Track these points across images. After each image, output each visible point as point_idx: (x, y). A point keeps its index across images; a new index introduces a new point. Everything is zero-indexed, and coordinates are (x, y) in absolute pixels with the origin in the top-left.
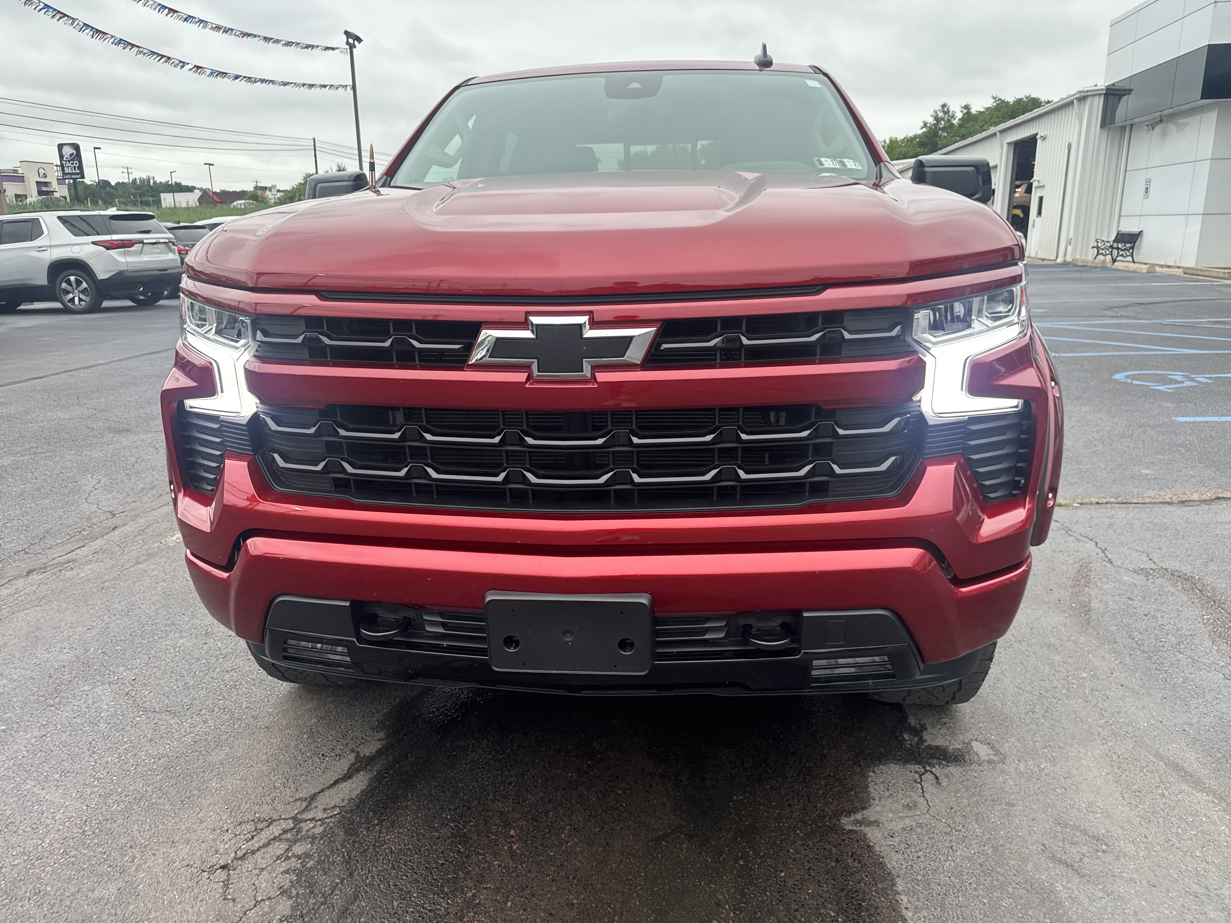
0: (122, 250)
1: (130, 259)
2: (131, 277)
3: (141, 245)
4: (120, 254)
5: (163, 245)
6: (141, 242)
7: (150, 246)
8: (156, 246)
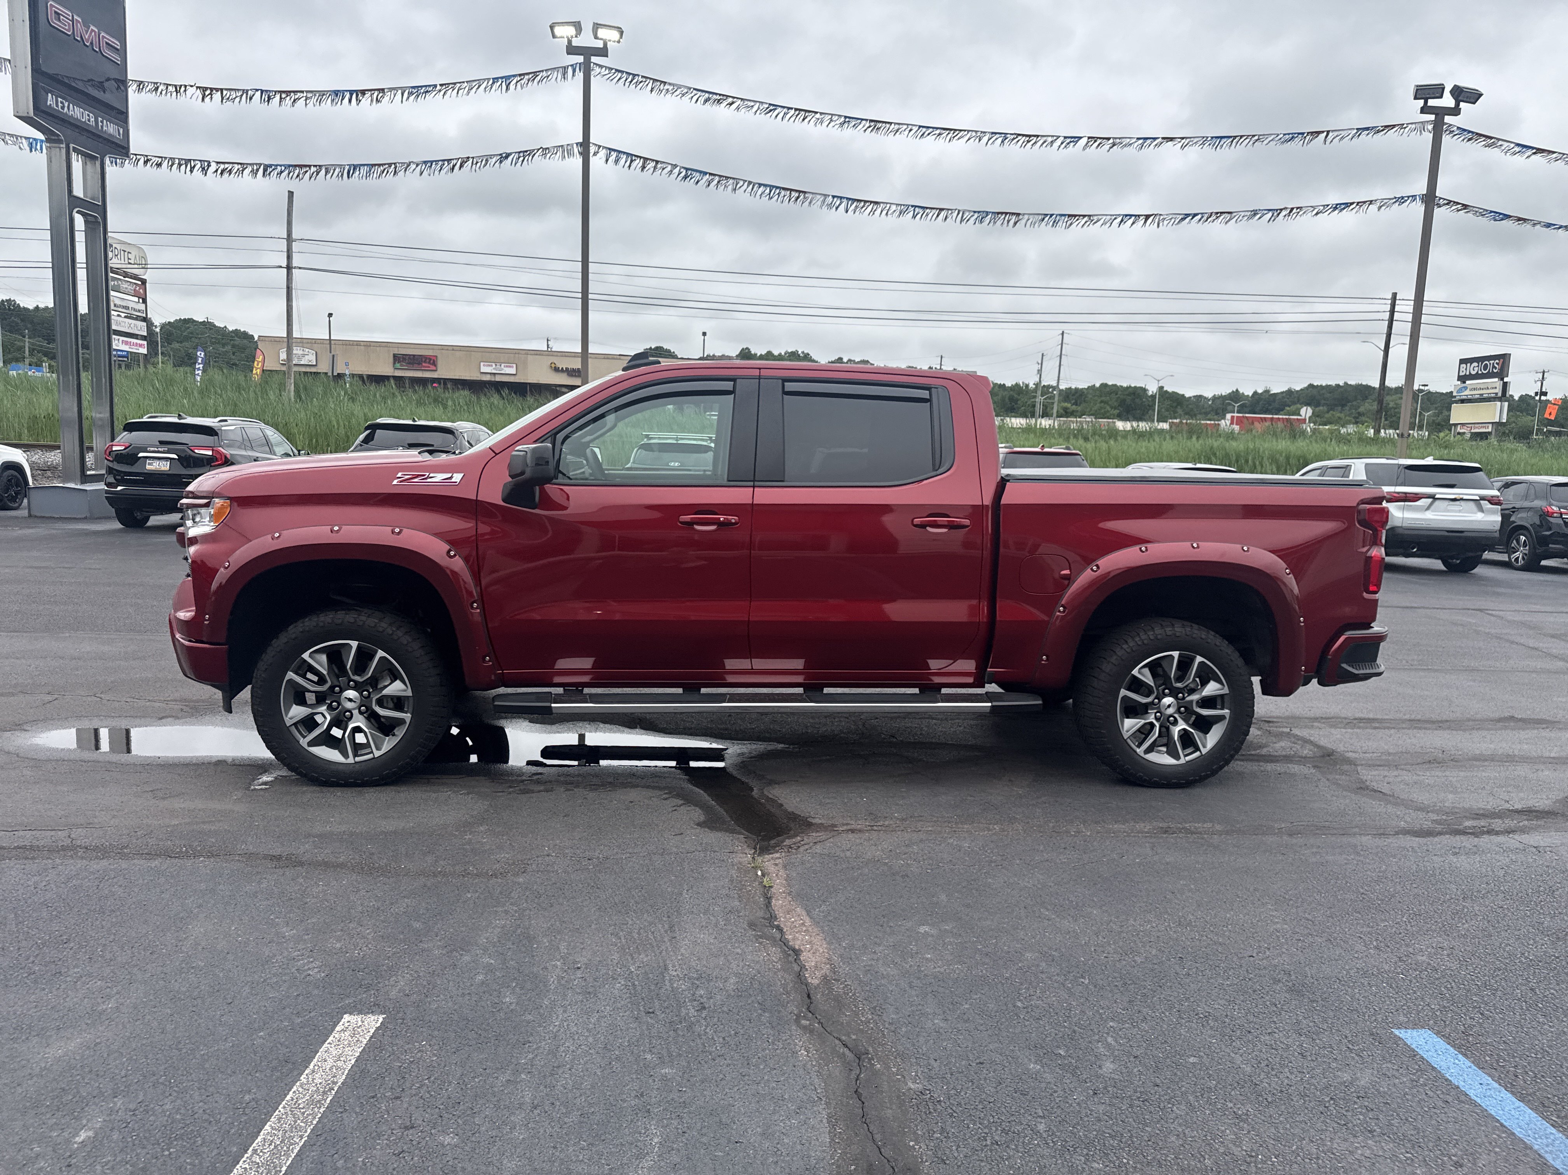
0: (1402, 503)
1: (1409, 515)
2: (1402, 535)
3: (1430, 500)
4: (1399, 508)
5: (1472, 503)
6: (1432, 497)
7: (1446, 503)
8: (1458, 503)
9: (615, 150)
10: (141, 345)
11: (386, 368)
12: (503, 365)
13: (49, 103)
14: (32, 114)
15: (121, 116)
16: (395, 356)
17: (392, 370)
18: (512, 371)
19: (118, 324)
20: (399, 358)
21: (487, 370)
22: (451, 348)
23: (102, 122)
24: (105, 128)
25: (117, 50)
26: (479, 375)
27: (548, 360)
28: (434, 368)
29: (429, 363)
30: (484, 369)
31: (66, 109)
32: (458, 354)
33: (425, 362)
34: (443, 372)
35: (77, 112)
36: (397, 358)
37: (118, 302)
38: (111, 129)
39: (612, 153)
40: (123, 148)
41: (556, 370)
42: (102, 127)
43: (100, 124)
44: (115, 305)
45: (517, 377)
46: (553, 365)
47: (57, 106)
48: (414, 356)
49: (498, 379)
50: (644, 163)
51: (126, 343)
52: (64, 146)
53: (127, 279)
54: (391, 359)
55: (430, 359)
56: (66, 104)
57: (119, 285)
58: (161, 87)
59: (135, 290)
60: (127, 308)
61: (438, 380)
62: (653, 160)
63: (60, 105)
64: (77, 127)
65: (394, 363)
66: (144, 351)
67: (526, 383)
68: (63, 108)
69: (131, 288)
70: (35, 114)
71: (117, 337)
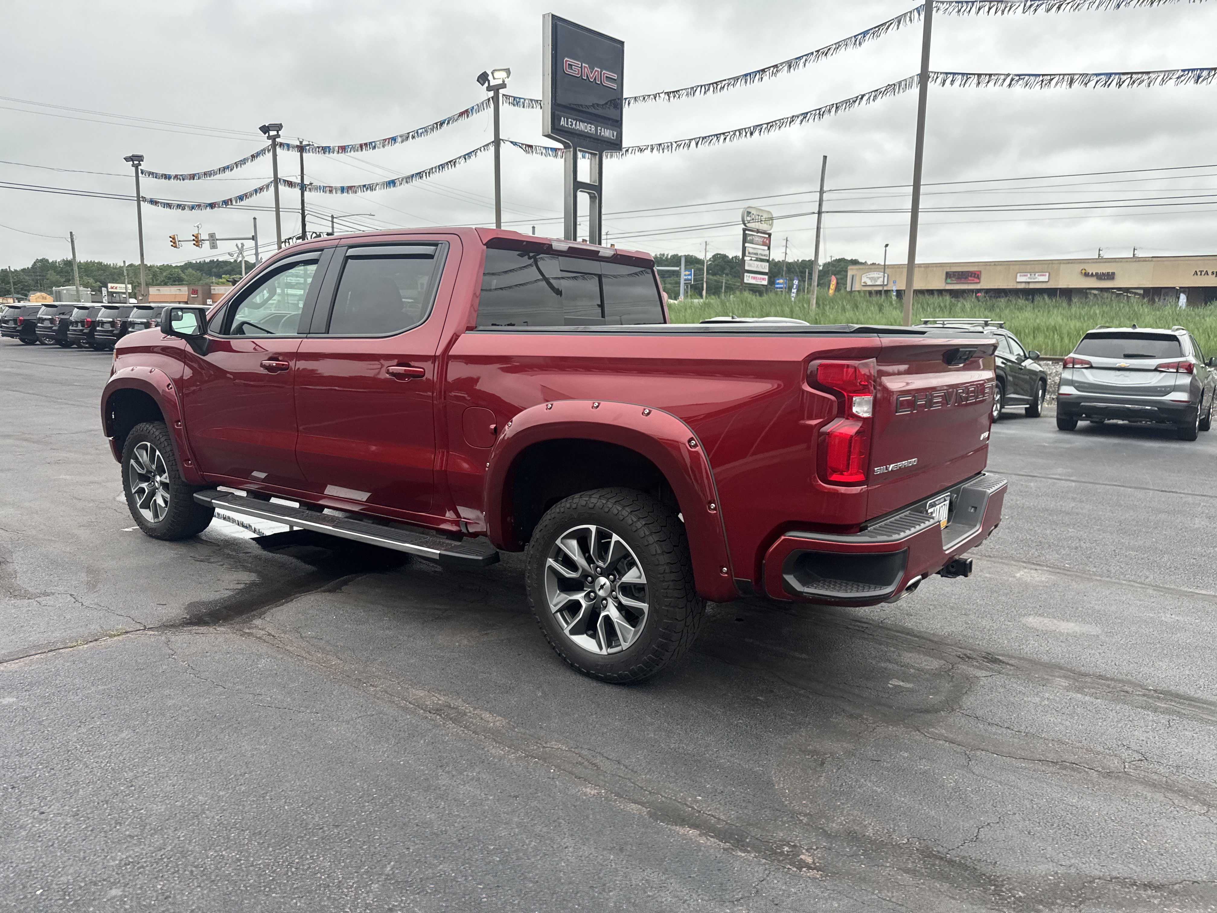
9: (950, 73)
10: (763, 279)
11: (938, 283)
12: (1037, 275)
13: (562, 123)
14: (550, 132)
15: (617, 124)
16: (947, 273)
17: (944, 284)
18: (1045, 279)
19: (750, 265)
20: (950, 275)
21: (1022, 280)
22: (993, 264)
23: (601, 130)
24: (602, 134)
25: (615, 80)
26: (1015, 284)
27: (1079, 267)
28: (978, 281)
29: (974, 277)
30: (1019, 279)
31: (574, 125)
32: (999, 268)
33: (971, 276)
34: (985, 284)
35: (582, 127)
36: (948, 275)
37: (751, 251)
38: (607, 133)
39: (949, 75)
40: (617, 145)
41: (1086, 275)
42: (600, 133)
43: (599, 131)
44: (749, 253)
45: (1048, 284)
46: (1083, 271)
47: (567, 124)
48: (962, 272)
49: (1032, 286)
50: (978, 79)
51: (754, 278)
52: (572, 149)
53: (759, 234)
54: (944, 277)
55: (975, 274)
56: (574, 123)
57: (753, 239)
58: (646, 97)
59: (763, 241)
60: (756, 254)
61: (979, 291)
62: (986, 75)
63: (570, 123)
64: (582, 135)
65: (946, 279)
66: (765, 283)
67: (1057, 289)
68: (572, 125)
69: (760, 240)
70: (552, 132)
71: (748, 274)
